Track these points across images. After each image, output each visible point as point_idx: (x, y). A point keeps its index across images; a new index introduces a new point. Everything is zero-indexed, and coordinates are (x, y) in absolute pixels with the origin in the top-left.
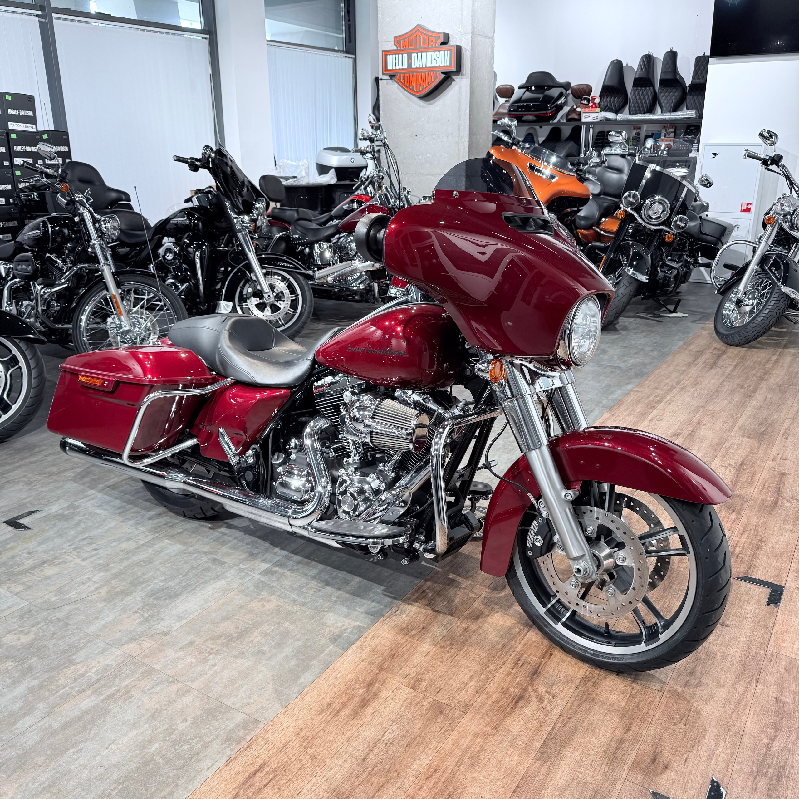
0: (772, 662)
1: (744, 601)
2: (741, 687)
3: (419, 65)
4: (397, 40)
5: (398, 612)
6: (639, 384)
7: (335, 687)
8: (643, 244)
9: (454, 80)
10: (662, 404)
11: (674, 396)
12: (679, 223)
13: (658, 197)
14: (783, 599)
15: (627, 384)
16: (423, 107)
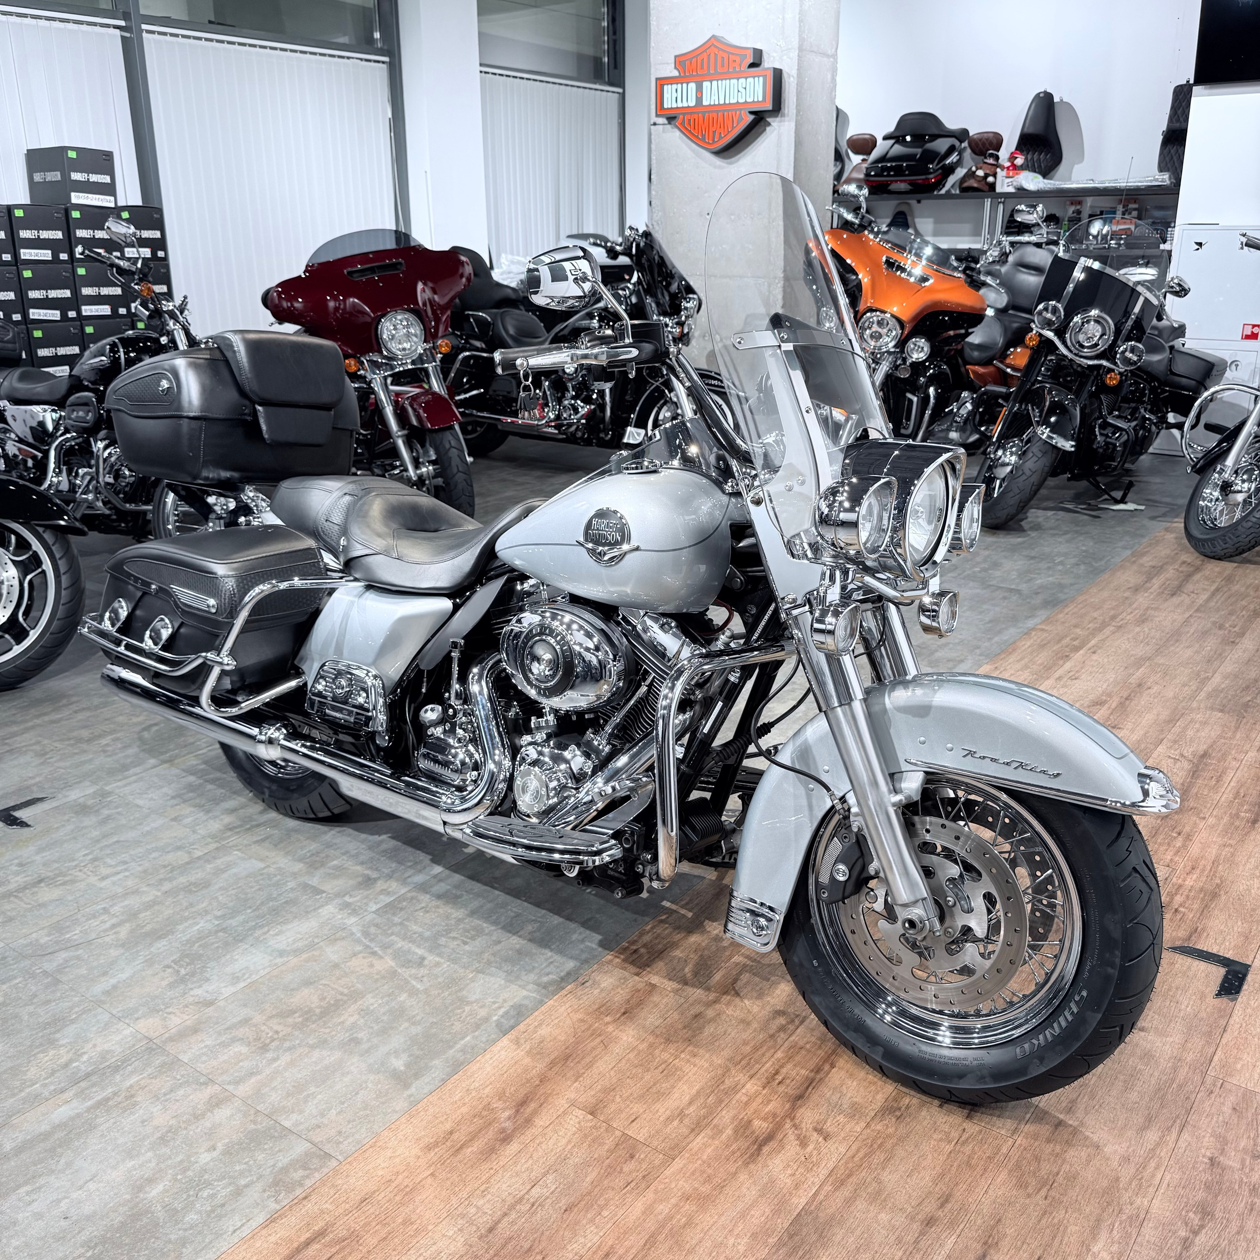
0: (1213, 1096)
1: (1177, 989)
2: (1152, 1136)
3: (714, 101)
4: (680, 61)
5: (587, 984)
6: (1048, 618)
7: (464, 1104)
8: (1070, 390)
9: (769, 124)
10: (1081, 652)
11: (1104, 640)
12: (1129, 355)
13: (1094, 312)
14: (1245, 987)
15: (1027, 618)
16: (720, 167)
